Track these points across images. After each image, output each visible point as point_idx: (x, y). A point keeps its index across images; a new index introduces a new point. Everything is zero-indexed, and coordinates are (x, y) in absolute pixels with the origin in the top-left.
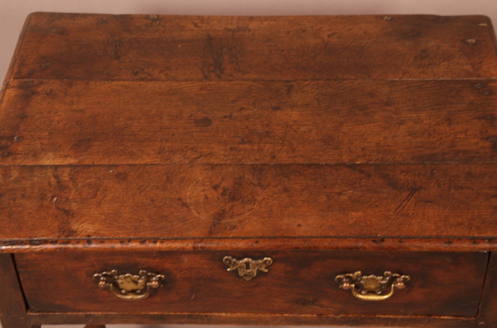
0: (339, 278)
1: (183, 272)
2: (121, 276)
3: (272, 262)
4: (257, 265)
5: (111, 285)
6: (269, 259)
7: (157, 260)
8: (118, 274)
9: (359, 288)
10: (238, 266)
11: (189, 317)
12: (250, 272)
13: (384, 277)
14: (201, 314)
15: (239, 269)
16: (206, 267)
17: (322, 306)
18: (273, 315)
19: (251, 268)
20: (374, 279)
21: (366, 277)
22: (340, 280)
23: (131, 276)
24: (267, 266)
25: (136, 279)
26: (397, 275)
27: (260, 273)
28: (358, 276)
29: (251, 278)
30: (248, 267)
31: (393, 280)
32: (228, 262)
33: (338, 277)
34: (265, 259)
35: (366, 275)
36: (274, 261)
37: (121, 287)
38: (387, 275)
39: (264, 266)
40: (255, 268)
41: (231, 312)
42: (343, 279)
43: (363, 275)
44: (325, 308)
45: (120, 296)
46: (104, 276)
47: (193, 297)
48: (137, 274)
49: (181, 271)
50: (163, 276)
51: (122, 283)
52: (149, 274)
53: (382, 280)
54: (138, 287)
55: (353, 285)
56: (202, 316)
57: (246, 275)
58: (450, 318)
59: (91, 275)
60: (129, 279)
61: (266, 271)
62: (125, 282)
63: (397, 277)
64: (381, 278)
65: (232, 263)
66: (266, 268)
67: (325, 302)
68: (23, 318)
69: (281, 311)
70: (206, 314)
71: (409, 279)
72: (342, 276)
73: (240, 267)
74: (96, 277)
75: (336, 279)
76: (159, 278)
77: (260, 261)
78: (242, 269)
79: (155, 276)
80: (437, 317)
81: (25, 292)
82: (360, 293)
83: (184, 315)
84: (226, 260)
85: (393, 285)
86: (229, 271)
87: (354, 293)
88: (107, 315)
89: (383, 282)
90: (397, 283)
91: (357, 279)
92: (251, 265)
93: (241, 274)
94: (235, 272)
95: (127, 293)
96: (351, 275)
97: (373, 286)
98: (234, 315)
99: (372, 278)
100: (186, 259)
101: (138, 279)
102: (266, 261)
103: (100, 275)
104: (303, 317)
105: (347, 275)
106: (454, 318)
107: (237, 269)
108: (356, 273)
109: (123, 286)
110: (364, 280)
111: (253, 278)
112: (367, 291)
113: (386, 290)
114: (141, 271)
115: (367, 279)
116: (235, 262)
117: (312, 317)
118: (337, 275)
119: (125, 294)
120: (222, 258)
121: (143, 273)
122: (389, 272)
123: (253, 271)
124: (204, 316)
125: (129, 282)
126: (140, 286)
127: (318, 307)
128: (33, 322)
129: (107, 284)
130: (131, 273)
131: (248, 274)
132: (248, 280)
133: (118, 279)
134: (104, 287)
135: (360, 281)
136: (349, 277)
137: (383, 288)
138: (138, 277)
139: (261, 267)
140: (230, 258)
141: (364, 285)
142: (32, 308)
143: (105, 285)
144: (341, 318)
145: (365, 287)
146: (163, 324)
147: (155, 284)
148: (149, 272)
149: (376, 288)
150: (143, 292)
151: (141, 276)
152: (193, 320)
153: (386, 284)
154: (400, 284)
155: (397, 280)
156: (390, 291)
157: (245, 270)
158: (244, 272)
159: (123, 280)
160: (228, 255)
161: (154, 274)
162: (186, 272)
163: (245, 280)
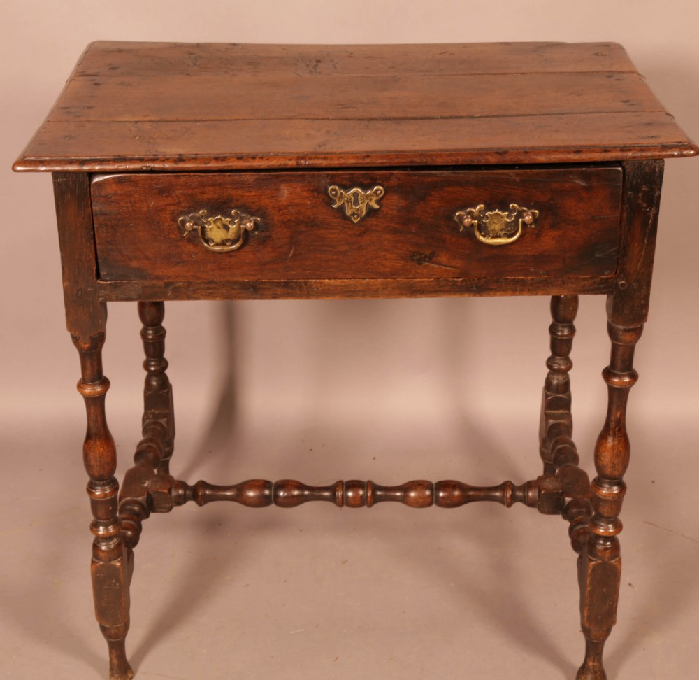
0: (459, 215)
1: (282, 212)
2: (211, 219)
3: (382, 195)
4: (367, 197)
5: (200, 227)
6: (381, 188)
7: (253, 194)
8: (207, 216)
9: (482, 228)
10: (345, 199)
11: (286, 285)
12: (358, 210)
13: (511, 211)
14: (300, 280)
15: (346, 204)
16: (309, 203)
17: (440, 264)
18: (383, 281)
19: (360, 202)
20: (500, 215)
21: (490, 213)
22: (460, 217)
23: (222, 218)
24: (377, 198)
25: (227, 223)
26: (525, 209)
27: (371, 212)
28: (480, 211)
29: (359, 219)
30: (356, 203)
31: (520, 215)
32: (333, 193)
33: (457, 214)
34: (376, 188)
35: (489, 211)
36: (387, 190)
37: (210, 236)
38: (514, 209)
39: (375, 199)
40: (364, 201)
41: (335, 277)
42: (463, 215)
43: (486, 209)
44: (444, 267)
45: (206, 245)
46: (191, 218)
47: (292, 253)
48: (229, 215)
49: (280, 210)
50: (259, 219)
51: (211, 229)
52: (243, 215)
53: (508, 216)
54: (229, 237)
56: (300, 282)
57: (353, 214)
58: (586, 276)
59: (175, 220)
60: (219, 224)
61: (376, 206)
62: (215, 227)
63: (524, 211)
64: (507, 213)
65: (339, 195)
66: (378, 202)
67: (443, 258)
68: (92, 289)
69: (393, 274)
70: (306, 280)
71: (538, 215)
72: (462, 213)
73: (348, 201)
74: (181, 220)
75: (456, 219)
76: (255, 220)
77: (369, 192)
78: (350, 204)
79: (249, 218)
81: (98, 247)
82: (484, 236)
84: (333, 190)
85: (520, 220)
86: (334, 208)
87: (477, 233)
89: (508, 220)
90: (525, 218)
91: (480, 217)
92: (359, 197)
93: (348, 213)
94: (341, 210)
95: (217, 245)
96: (473, 210)
97: (497, 227)
98: (338, 282)
99: (497, 214)
100: (285, 191)
101: (230, 223)
102: (377, 190)
103: (187, 217)
104: (418, 283)
105: (468, 210)
107: (343, 204)
108: (477, 208)
109: (212, 234)
110: (487, 217)
111: (363, 220)
112: (491, 235)
113: (513, 232)
114: (233, 211)
115: (490, 215)
116: (341, 194)
117: (429, 282)
118: (456, 212)
119: (213, 246)
120: (327, 189)
121: (236, 213)
122: (516, 205)
123: (362, 208)
124: (303, 284)
125: (219, 228)
126: (231, 234)
127: (436, 266)
128: (102, 296)
129: (195, 227)
130: (223, 215)
131: (356, 213)
132: (355, 221)
133: (206, 223)
134: (191, 229)
135: (483, 217)
136: (471, 213)
137: (509, 229)
138: (230, 220)
139: (371, 200)
140: (337, 187)
141: (488, 225)
142: (103, 273)
143: (192, 227)
144: (462, 281)
145: (489, 229)
146: (255, 299)
147: (249, 225)
148: (242, 212)
149: (501, 230)
150: (234, 242)
151: (233, 218)
152: (290, 291)
153: (512, 222)
154: (528, 218)
155: (525, 215)
156: (518, 229)
157: (353, 206)
158: (352, 208)
159: (213, 224)
160: (334, 184)
161: (249, 216)
162: (285, 211)
163: (352, 222)
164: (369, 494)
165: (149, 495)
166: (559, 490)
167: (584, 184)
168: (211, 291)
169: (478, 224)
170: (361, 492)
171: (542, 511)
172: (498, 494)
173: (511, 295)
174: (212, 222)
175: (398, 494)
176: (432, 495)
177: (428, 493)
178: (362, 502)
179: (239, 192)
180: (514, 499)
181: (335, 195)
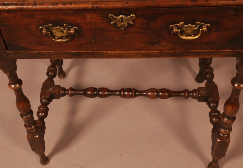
1: (87, 25)
2: (54, 28)
3: (135, 18)
4: (127, 19)
5: (49, 32)
6: (134, 15)
7: (73, 18)
8: (53, 27)
9: (182, 33)
10: (117, 20)
11: (92, 53)
12: (123, 24)
13: (196, 25)
14: (98, 52)
15: (117, 22)
16: (100, 21)
17: (162, 46)
18: (136, 52)
19: (124, 21)
21: (186, 26)
23: (60, 28)
24: (132, 20)
25: (62, 30)
26: (203, 24)
27: (129, 25)
28: (182, 25)
29: (124, 28)
30: (122, 21)
31: (201, 27)
32: (111, 18)
33: (171, 26)
35: (186, 25)
36: (137, 16)
37: (55, 35)
38: (198, 24)
39: (131, 20)
40: (126, 21)
41: (114, 50)
42: (173, 27)
43: (185, 24)
44: (164, 47)
45: (53, 39)
46: (45, 28)
47: (93, 41)
48: (63, 26)
50: (77, 28)
51: (55, 32)
52: (69, 26)
53: (195, 27)
54: (64, 35)
55: (179, 30)
56: (98, 53)
57: (121, 26)
58: (230, 50)
59: (38, 28)
60: (58, 30)
61: (132, 23)
62: (57, 32)
64: (194, 26)
65: (114, 18)
66: (132, 21)
67: (163, 43)
68: (5, 55)
69: (140, 49)
70: (101, 52)
71: (209, 26)
72: (173, 26)
73: (119, 21)
74: (41, 28)
75: (170, 28)
76: (75, 29)
77: (128, 17)
78: (119, 22)
79: (72, 28)
80: (223, 50)
81: (4, 38)
82: (183, 36)
83: (89, 53)
84: (111, 16)
85: (201, 29)
86: (112, 24)
87: (179, 35)
88: (49, 53)
89: (195, 29)
90: (203, 28)
91: (181, 27)
92: (124, 19)
93: (119, 25)
94: (115, 24)
95: (58, 38)
96: (178, 24)
97: (189, 32)
98: (115, 52)
99: (190, 26)
100: (88, 17)
101: (63, 30)
102: (132, 16)
103: (43, 27)
104: (152, 53)
105: (176, 24)
106: (232, 50)
107: (116, 22)
108: (181, 23)
109: (56, 34)
110: (185, 27)
111: (125, 28)
112: (186, 35)
113: (197, 33)
114: (64, 25)
115: (187, 27)
116: (115, 18)
117: (156, 53)
118: (170, 25)
119: (57, 39)
120: (108, 16)
121: (66, 26)
122: (199, 22)
123: (125, 23)
124: (99, 53)
125: (58, 32)
126: (64, 34)
127: (160, 46)
128: (11, 57)
129: (47, 32)
130: (59, 26)
131: (122, 25)
132: (122, 29)
133: (53, 30)
134: (45, 33)
135: (183, 28)
136: (177, 26)
137: (195, 32)
138: (63, 28)
139: (129, 20)
140: (113, 15)
141: (185, 31)
142: (9, 48)
143: (46, 32)
144: (172, 53)
145: (186, 32)
146: (79, 58)
147: (72, 31)
148: (69, 25)
149: (191, 33)
150: (66, 37)
151: (65, 28)
152: (94, 56)
153: (197, 29)
154: (205, 29)
155: (204, 26)
156: (199, 33)
157: (121, 23)
158: (120, 24)
159: (56, 30)
160: (111, 13)
161: (72, 27)
162: (89, 25)
163: (121, 29)
164: (134, 94)
165: (51, 94)
166: (206, 95)
167: (234, 13)
168: (58, 56)
169: (180, 31)
170: (130, 93)
171: (199, 101)
172: (183, 94)
173: (194, 57)
174: (55, 29)
175: (145, 93)
176: (157, 95)
177: (156, 94)
178: (131, 96)
179: (66, 17)
180: (188, 96)
181: (112, 19)
